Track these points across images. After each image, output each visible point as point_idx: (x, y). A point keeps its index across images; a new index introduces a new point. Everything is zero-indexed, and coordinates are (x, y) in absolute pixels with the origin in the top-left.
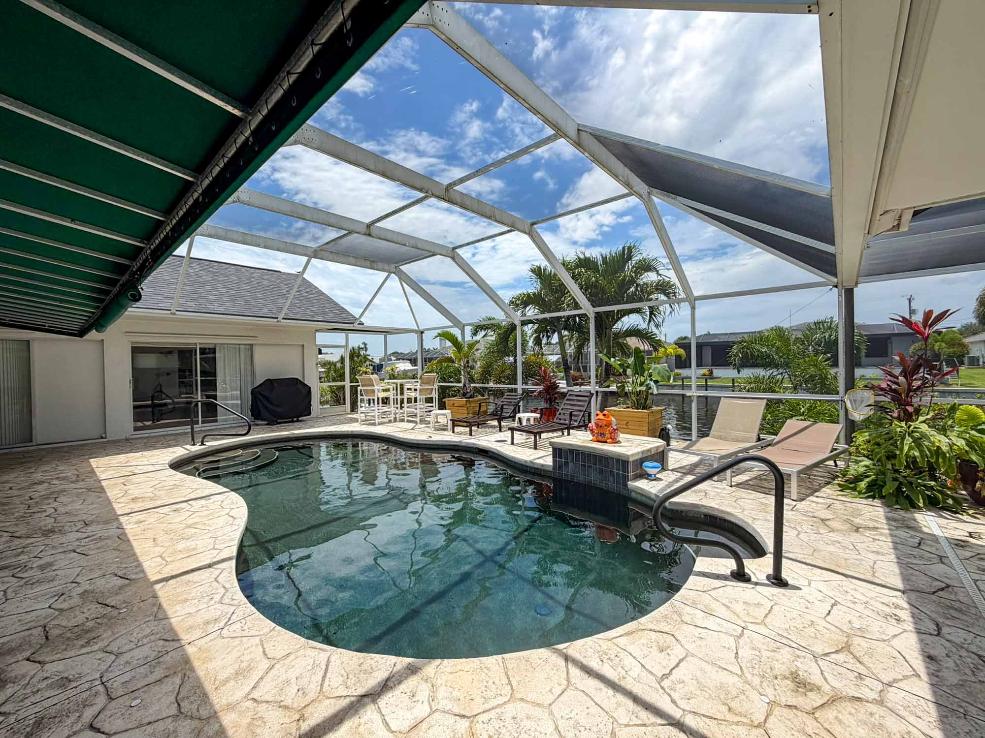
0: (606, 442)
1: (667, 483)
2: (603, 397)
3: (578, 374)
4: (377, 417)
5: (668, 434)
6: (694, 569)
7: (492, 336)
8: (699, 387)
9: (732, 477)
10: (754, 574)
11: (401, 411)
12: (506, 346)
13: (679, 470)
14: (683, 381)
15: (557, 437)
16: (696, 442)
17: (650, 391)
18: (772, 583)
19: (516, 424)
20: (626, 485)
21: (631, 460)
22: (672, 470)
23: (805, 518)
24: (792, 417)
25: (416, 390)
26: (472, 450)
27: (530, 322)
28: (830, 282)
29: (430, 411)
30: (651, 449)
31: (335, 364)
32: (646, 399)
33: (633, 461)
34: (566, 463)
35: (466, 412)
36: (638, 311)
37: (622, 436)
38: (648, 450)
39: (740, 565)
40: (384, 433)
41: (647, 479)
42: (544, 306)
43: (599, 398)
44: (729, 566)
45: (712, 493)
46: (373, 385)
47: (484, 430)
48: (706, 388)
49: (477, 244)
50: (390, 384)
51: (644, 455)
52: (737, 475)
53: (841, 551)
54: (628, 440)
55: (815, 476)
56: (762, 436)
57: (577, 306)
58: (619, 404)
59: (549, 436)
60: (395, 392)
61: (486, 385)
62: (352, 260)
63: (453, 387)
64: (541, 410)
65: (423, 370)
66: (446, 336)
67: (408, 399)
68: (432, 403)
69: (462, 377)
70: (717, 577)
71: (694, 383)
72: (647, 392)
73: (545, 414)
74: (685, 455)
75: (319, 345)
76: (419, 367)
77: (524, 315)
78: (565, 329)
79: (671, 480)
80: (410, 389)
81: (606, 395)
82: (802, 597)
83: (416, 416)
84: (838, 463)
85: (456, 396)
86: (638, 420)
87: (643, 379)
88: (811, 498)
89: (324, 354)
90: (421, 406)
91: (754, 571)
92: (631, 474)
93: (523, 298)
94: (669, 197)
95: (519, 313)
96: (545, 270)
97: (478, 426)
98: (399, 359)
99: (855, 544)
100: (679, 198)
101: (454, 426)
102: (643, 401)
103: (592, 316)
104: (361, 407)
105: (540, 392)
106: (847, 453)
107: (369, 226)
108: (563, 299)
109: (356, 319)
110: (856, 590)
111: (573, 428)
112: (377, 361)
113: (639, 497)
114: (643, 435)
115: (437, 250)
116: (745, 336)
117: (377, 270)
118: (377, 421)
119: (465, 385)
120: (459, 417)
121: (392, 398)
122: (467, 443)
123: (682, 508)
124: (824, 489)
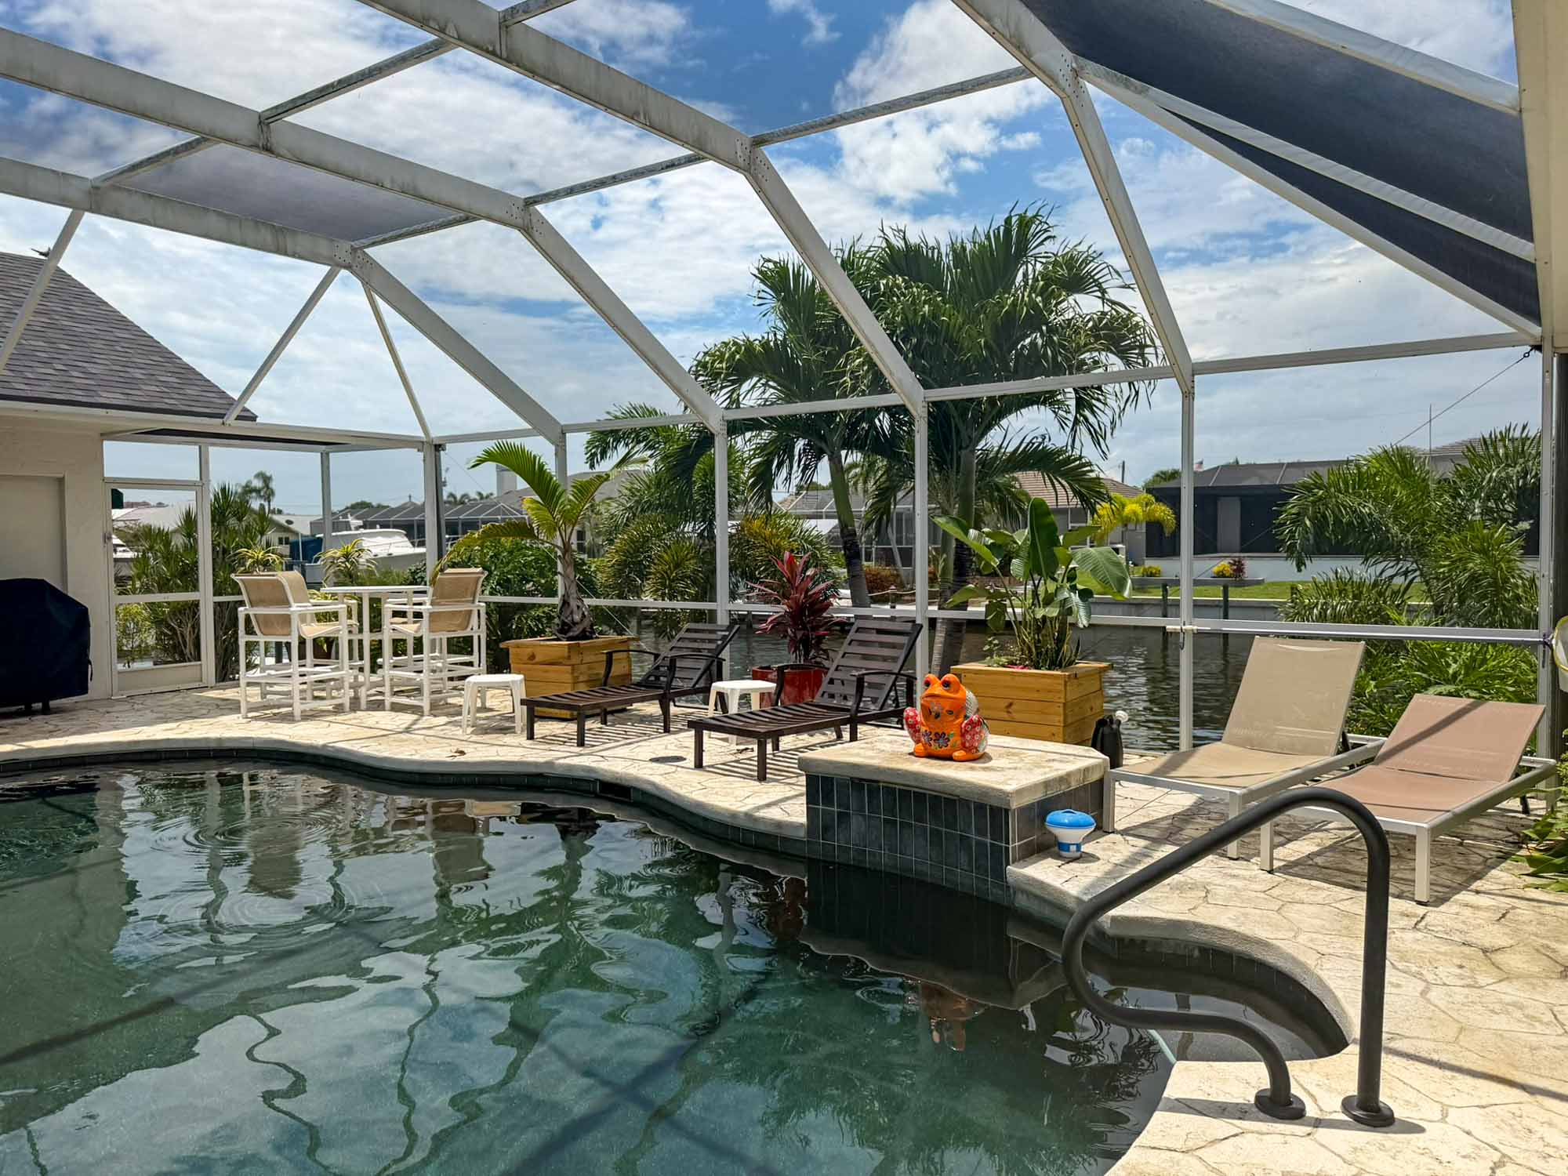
0: (950, 758)
1: (1108, 867)
2: (948, 635)
3: (886, 571)
4: (297, 696)
5: (1116, 735)
6: (1165, 1095)
7: (644, 461)
8: (1199, 608)
9: (1273, 847)
10: (1312, 1096)
11: (374, 678)
12: (685, 494)
13: (1143, 831)
14: (1165, 591)
15: (823, 745)
16: (1188, 755)
17: (1070, 619)
18: (1356, 1119)
19: (710, 712)
20: (1000, 874)
21: (1014, 805)
22: (1125, 832)
23: (1443, 949)
24: (1425, 686)
25: (418, 615)
26: (584, 786)
27: (754, 425)
28: (1524, 336)
29: (463, 678)
30: (1069, 774)
31: (163, 537)
32: (1060, 641)
33: (1022, 810)
34: (843, 817)
35: (568, 677)
36: (1047, 399)
37: (993, 742)
38: (1063, 779)
39: (1279, 1076)
40: (320, 742)
41: (1058, 857)
42: (794, 382)
43: (940, 636)
44: (1254, 1082)
45: (1220, 891)
46: (286, 603)
47: (619, 728)
48: (1225, 609)
49: (605, 191)
50: (338, 598)
51: (1050, 793)
52: (1289, 841)
53: (1524, 1027)
54: (1010, 753)
55: (1475, 838)
56: (1353, 738)
57: (879, 383)
58: (990, 653)
59: (800, 744)
60: (354, 621)
61: (632, 602)
62: (213, 221)
63: (533, 606)
64: (780, 670)
65: (440, 556)
66: (511, 459)
67: (395, 641)
68: (471, 653)
69: (558, 578)
70: (1221, 1110)
71: (1184, 596)
72: (1063, 623)
73: (792, 683)
74: (1159, 791)
75: (115, 480)
76: (428, 550)
77: (734, 402)
78: (848, 445)
79: (1118, 858)
80: (403, 614)
81: (957, 628)
82: (1425, 1152)
83: (419, 690)
84: (1533, 804)
85: (540, 633)
86: (1036, 695)
87: (1052, 587)
88: (1464, 896)
89: (131, 505)
90: (436, 661)
91: (1314, 1090)
92: (1014, 844)
93: (732, 356)
94: (1127, 87)
95: (721, 398)
96: (797, 276)
97: (604, 715)
98: (372, 525)
99: (1555, 1009)
100: (1155, 91)
101: (532, 718)
102: (1051, 645)
103: (920, 415)
104: (250, 666)
105: (778, 624)
106: (1553, 779)
107: (268, 119)
108: (842, 360)
109: (231, 403)
110: (1550, 1124)
111: (864, 721)
112: (303, 528)
113: (1034, 907)
114: (1051, 738)
115: (479, 206)
116: (1323, 472)
117: (294, 255)
118: (298, 708)
119: (565, 603)
120: (551, 691)
121: (344, 640)
122: (570, 767)
123: (1144, 933)
124: (1494, 872)
